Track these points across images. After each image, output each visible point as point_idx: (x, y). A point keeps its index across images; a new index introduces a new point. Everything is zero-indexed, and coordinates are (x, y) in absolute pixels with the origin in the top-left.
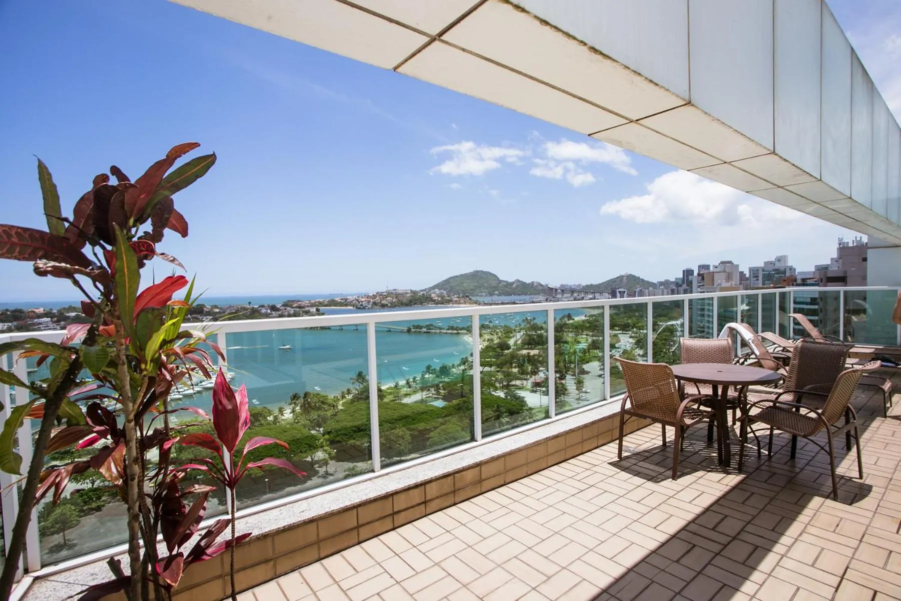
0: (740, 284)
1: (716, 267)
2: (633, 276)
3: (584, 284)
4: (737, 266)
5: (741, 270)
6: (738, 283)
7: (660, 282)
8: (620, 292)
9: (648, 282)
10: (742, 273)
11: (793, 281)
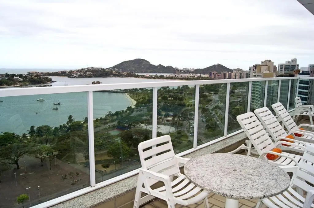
0: (274, 72)
1: (263, 63)
2: (222, 66)
3: (196, 68)
4: (273, 62)
5: (274, 65)
6: (273, 72)
7: (234, 69)
8: (214, 73)
9: (228, 69)
10: (275, 66)
11: (298, 72)
